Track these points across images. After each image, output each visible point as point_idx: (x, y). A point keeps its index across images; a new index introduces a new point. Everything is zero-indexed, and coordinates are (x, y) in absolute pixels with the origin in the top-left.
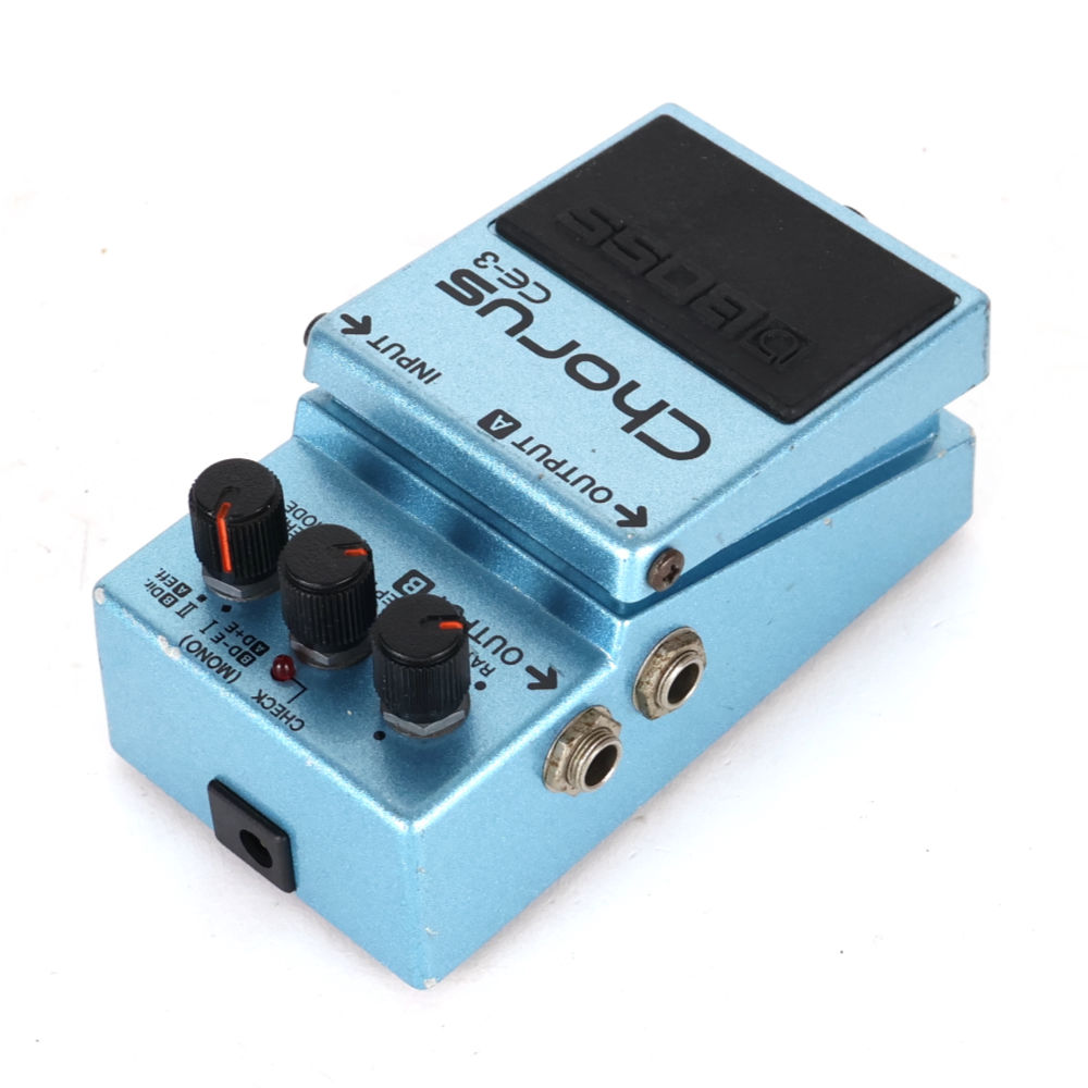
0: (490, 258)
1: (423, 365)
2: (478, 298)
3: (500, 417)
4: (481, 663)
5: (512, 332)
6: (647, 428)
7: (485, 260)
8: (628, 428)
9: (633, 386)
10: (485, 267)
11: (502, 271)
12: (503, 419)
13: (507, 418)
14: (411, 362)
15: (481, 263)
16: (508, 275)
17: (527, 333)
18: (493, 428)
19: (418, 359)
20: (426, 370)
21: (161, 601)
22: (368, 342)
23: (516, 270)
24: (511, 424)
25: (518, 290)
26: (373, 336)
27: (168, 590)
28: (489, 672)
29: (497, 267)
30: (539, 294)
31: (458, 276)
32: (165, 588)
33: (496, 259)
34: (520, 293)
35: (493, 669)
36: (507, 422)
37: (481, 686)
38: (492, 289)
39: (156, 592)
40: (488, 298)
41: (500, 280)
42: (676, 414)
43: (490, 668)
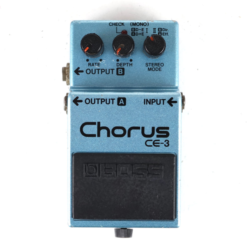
0: (167, 145)
1: (150, 103)
3: (123, 104)
5: (143, 128)
6: (96, 127)
7: (167, 143)
8: (99, 123)
9: (109, 135)
10: (165, 141)
11: (161, 143)
12: (122, 104)
13: (122, 105)
14: (152, 102)
15: (167, 142)
16: (159, 143)
18: (122, 100)
19: (152, 104)
20: (149, 101)
22: (165, 100)
23: (159, 146)
24: (120, 104)
25: (153, 141)
26: (166, 102)
29: (163, 143)
30: (148, 143)
31: (168, 135)
33: (165, 145)
34: (152, 140)
36: (121, 103)
38: (158, 136)
40: (156, 133)
41: (159, 140)
42: (94, 136)
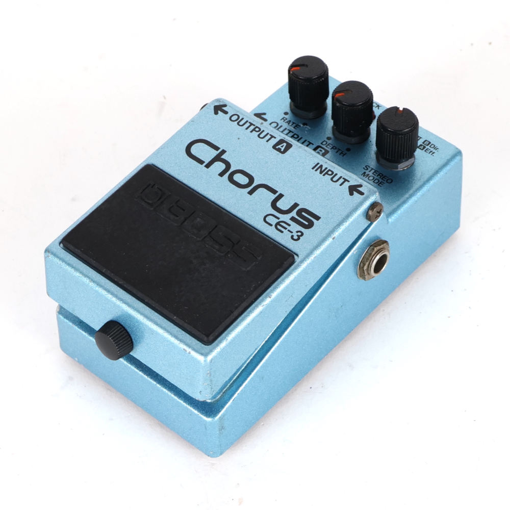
0: (296, 237)
1: (321, 172)
2: (299, 213)
3: (282, 150)
4: (287, 122)
5: (281, 196)
6: (214, 153)
7: (297, 235)
8: (224, 152)
9: (221, 174)
10: (297, 232)
11: (289, 231)
12: (281, 149)
13: (279, 150)
14: (327, 173)
15: (299, 234)
16: (286, 228)
17: (273, 197)
18: (285, 144)
19: (324, 175)
20: (319, 170)
21: (430, 143)
22: (349, 181)
23: (282, 232)
24: (277, 147)
25: (280, 220)
26: (347, 185)
27: (427, 147)
28: (283, 119)
29: (292, 232)
30: (269, 219)
31: (310, 225)
32: (430, 148)
33: (292, 237)
34: (278, 218)
35: (281, 120)
36: (279, 148)
37: (286, 113)
38: (293, 219)
39: (433, 146)
41: (289, 225)
42: (201, 162)
43: (283, 120)
